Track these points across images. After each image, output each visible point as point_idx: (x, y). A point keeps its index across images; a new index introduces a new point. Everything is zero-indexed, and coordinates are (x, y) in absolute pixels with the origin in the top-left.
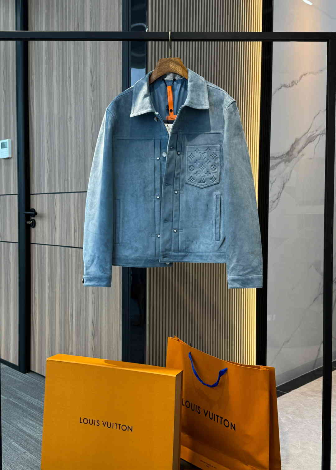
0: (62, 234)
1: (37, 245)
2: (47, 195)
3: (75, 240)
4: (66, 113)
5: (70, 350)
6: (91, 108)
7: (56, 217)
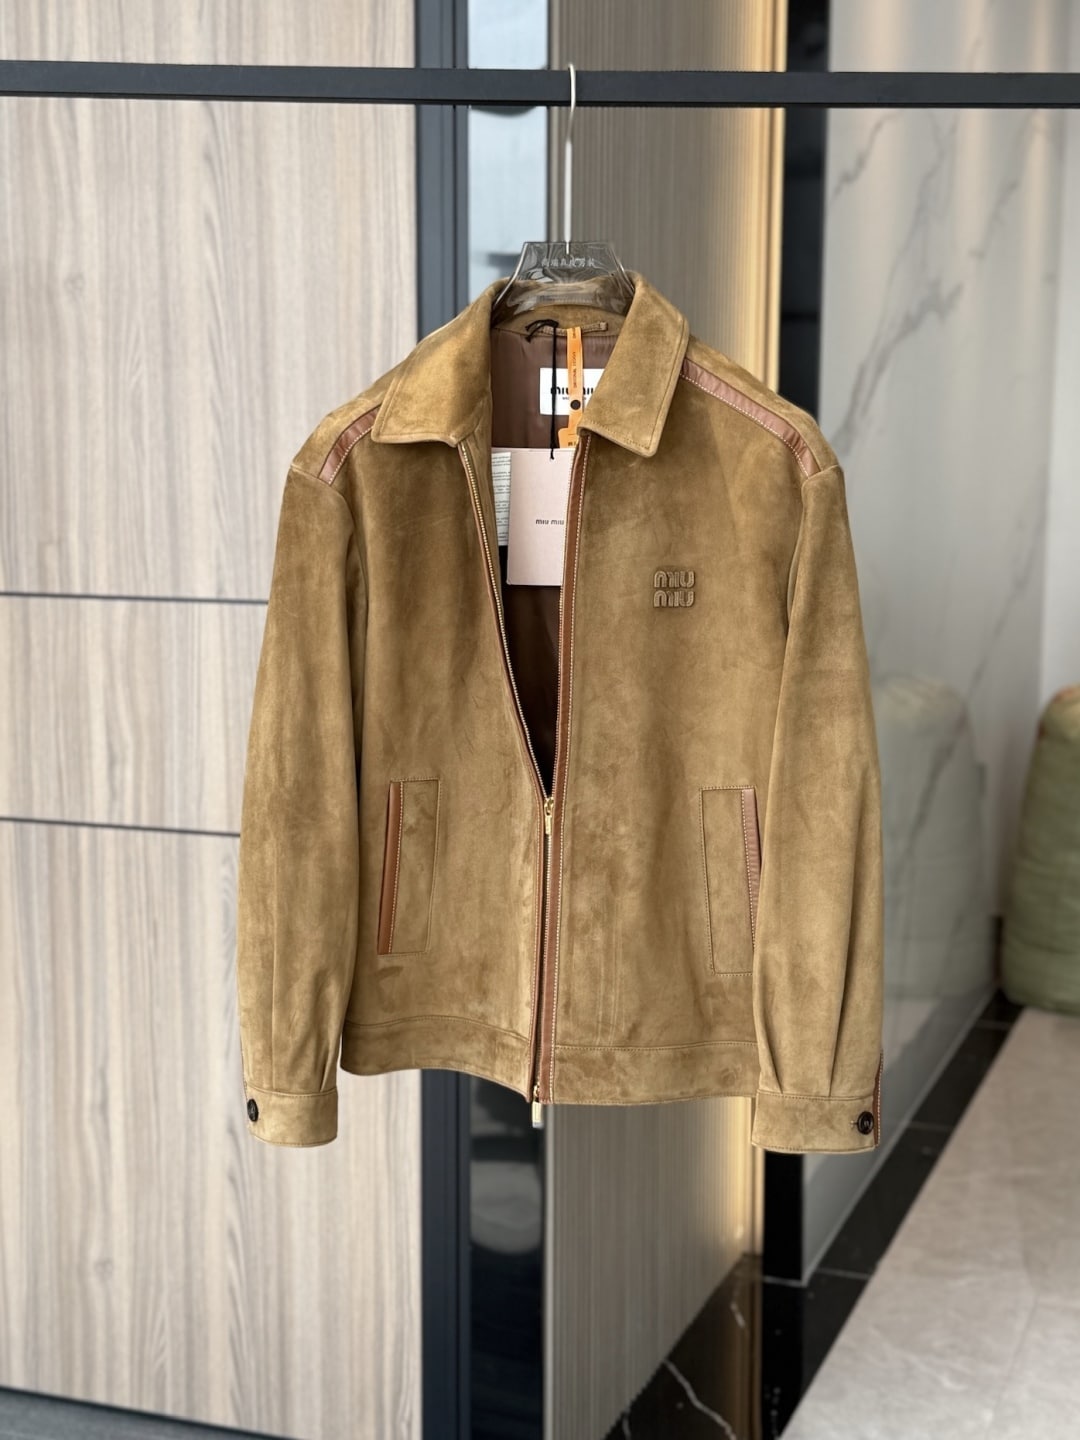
3: (114, 794)
4: (44, 254)
5: (94, 1252)
6: (208, 254)
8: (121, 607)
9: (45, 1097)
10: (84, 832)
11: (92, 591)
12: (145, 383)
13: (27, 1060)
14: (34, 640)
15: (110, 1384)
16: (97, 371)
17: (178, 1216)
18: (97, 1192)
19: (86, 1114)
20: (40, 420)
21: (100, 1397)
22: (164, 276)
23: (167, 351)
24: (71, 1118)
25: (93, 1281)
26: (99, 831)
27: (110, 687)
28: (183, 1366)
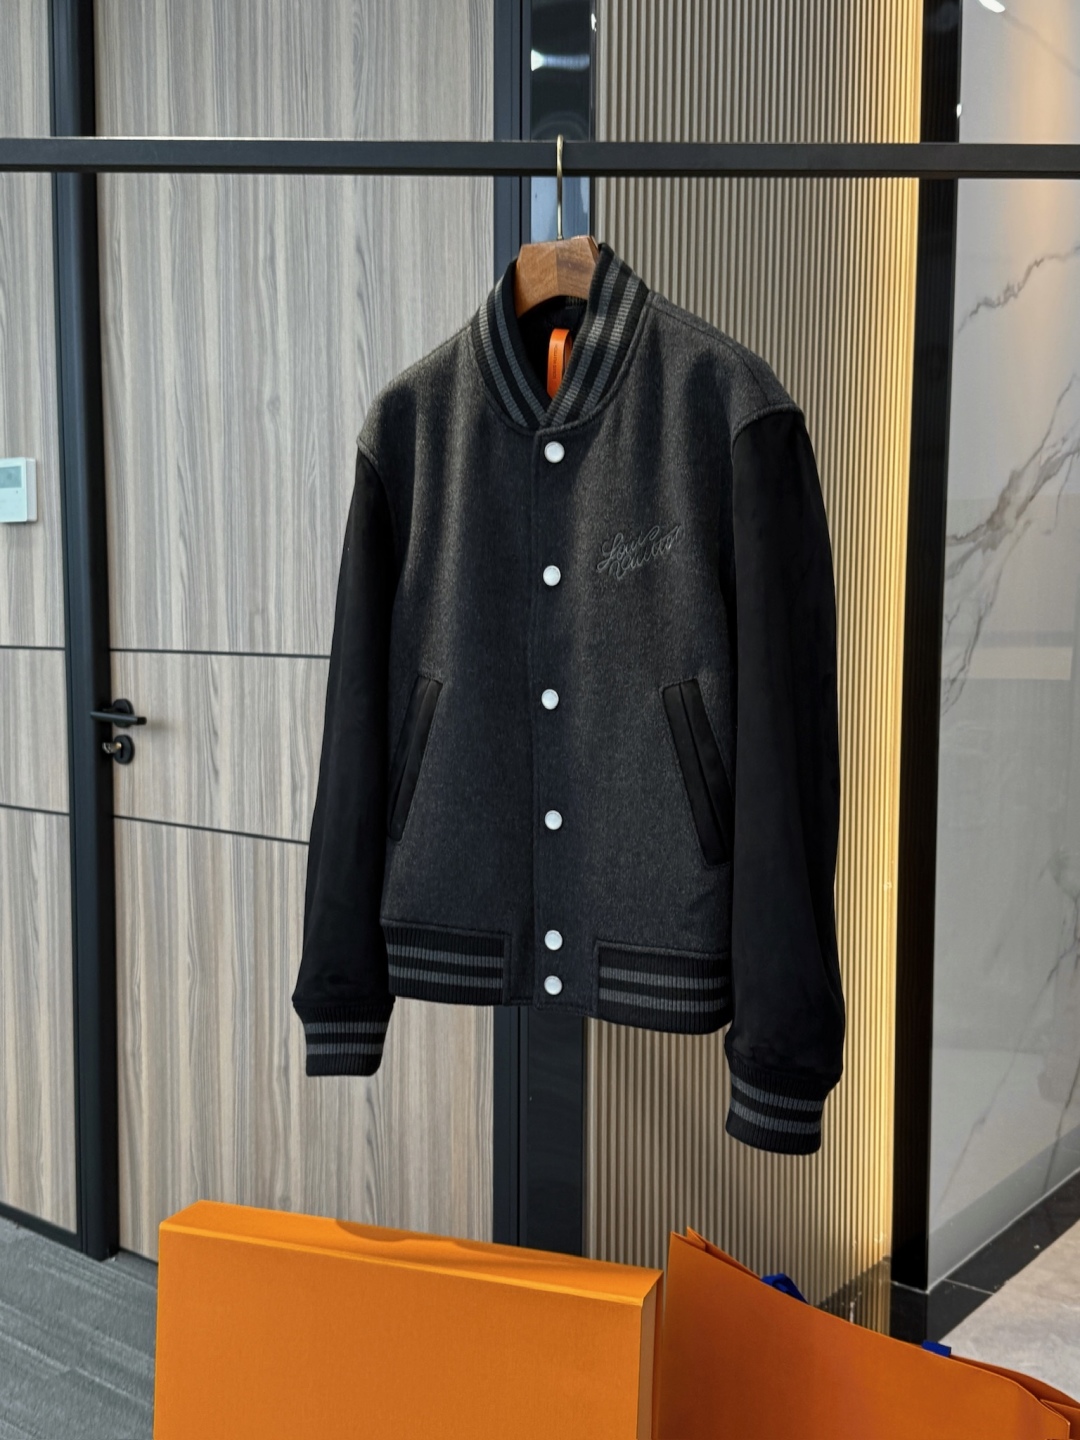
0: (241, 792)
1: (138, 824)
2: (178, 656)
3: (295, 816)
4: (255, 384)
6: (360, 373)
7: (216, 733)
8: (301, 662)
9: (249, 1060)
10: (276, 844)
11: (283, 652)
12: (318, 483)
13: (238, 1026)
14: (247, 690)
16: (288, 474)
17: (333, 1167)
18: (281, 1140)
19: (275, 1075)
20: (251, 515)
22: (331, 395)
23: (332, 456)
26: (285, 844)
27: (293, 729)
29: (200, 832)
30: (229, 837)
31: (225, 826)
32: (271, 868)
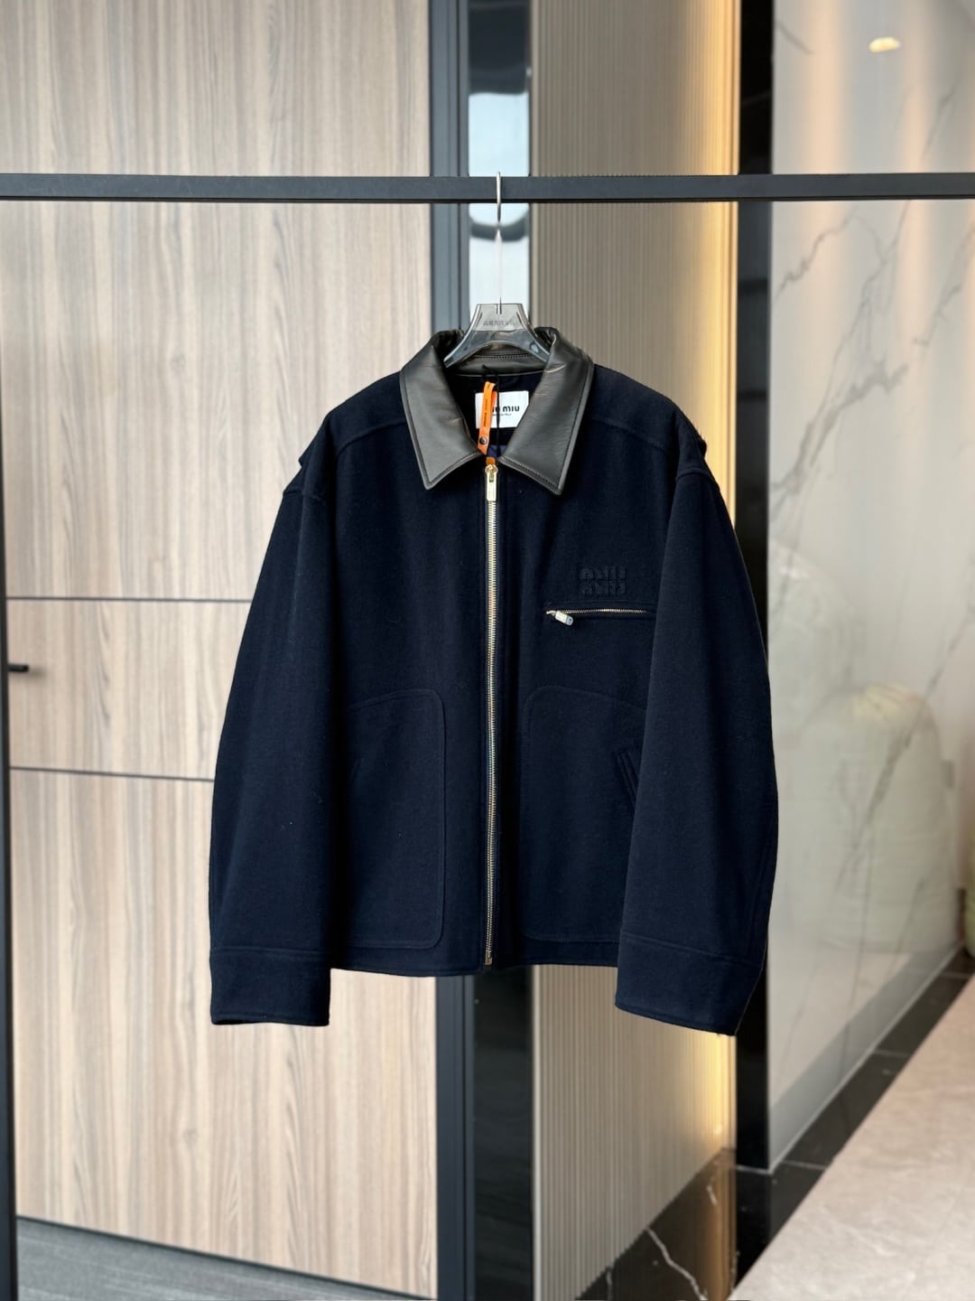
0: (137, 735)
2: (60, 603)
3: (203, 755)
5: (183, 1124)
6: (277, 338)
7: (106, 679)
8: (209, 607)
9: (147, 998)
11: (188, 596)
12: (229, 437)
13: (134, 967)
14: (144, 635)
15: (194, 1233)
16: (194, 428)
17: (248, 1093)
18: (186, 1074)
19: (178, 1011)
20: (151, 466)
21: (186, 1243)
22: (244, 355)
23: (246, 411)
24: (166, 1014)
25: (182, 1147)
26: (191, 783)
27: (201, 671)
28: (250, 1217)
29: (87, 777)
30: (124, 780)
31: (117, 768)
32: (172, 807)
